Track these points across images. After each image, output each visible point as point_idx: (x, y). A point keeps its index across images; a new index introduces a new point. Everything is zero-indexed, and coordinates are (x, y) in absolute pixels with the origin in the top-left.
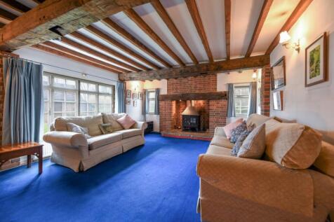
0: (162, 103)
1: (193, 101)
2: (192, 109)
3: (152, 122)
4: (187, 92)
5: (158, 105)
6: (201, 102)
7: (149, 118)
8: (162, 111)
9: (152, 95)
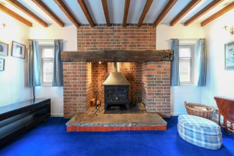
0: (68, 66)
1: (118, 64)
2: (117, 75)
3: (49, 100)
4: (113, 48)
5: (61, 70)
6: (128, 66)
7: (42, 93)
8: (69, 79)
9: (49, 53)
